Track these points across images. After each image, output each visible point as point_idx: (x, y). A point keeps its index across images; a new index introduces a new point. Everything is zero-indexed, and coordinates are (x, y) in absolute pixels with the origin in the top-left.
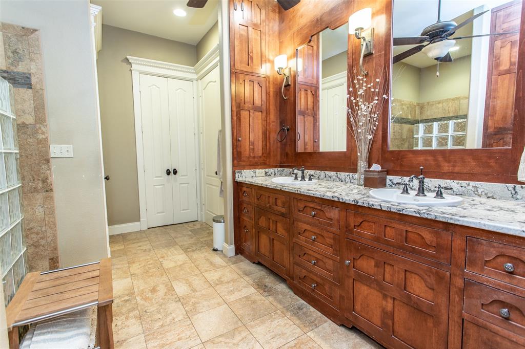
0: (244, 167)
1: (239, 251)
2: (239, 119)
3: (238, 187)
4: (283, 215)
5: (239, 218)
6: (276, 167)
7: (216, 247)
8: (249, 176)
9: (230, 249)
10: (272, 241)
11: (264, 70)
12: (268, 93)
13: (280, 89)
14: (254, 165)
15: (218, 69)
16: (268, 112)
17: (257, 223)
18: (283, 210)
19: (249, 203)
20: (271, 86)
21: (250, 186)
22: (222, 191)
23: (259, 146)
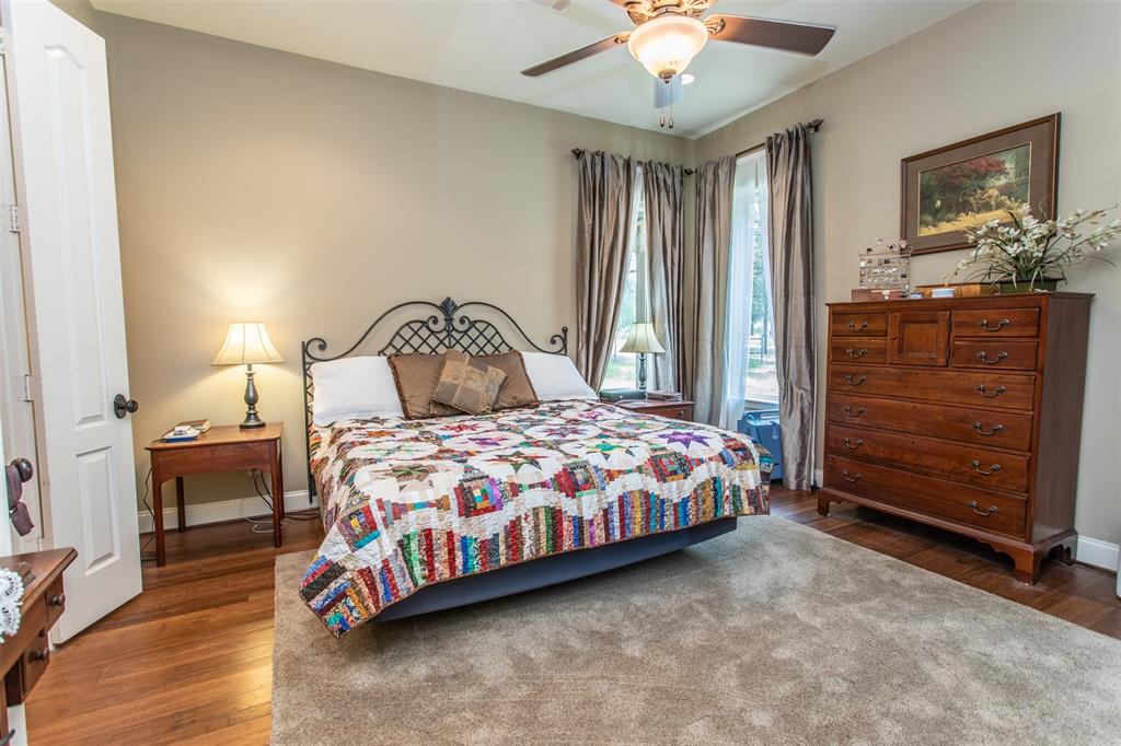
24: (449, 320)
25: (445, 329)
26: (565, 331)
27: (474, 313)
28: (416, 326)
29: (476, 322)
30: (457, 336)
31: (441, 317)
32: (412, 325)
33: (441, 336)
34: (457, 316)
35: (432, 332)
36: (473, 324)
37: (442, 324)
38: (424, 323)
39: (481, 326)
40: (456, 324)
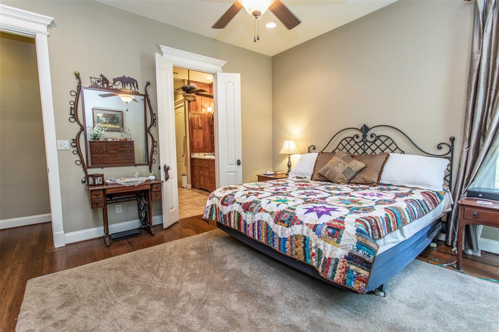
0: (195, 152)
1: (193, 187)
2: (192, 133)
3: (192, 160)
4: (207, 168)
5: (193, 172)
6: (209, 152)
7: (183, 186)
8: (196, 155)
9: (190, 186)
10: (204, 178)
11: (204, 111)
12: (205, 122)
13: (210, 120)
14: (199, 152)
15: (183, 107)
16: (205, 130)
17: (199, 173)
18: (207, 166)
19: (197, 166)
20: (206, 118)
21: (197, 159)
22: (186, 163)
23: (201, 143)
24: (364, 136)
25: (362, 140)
26: (452, 140)
27: (378, 132)
28: (348, 140)
29: (380, 136)
30: (369, 144)
31: (360, 134)
32: (347, 139)
33: (361, 144)
34: (369, 133)
35: (356, 143)
36: (378, 137)
37: (361, 138)
38: (352, 138)
39: (383, 139)
40: (369, 138)
